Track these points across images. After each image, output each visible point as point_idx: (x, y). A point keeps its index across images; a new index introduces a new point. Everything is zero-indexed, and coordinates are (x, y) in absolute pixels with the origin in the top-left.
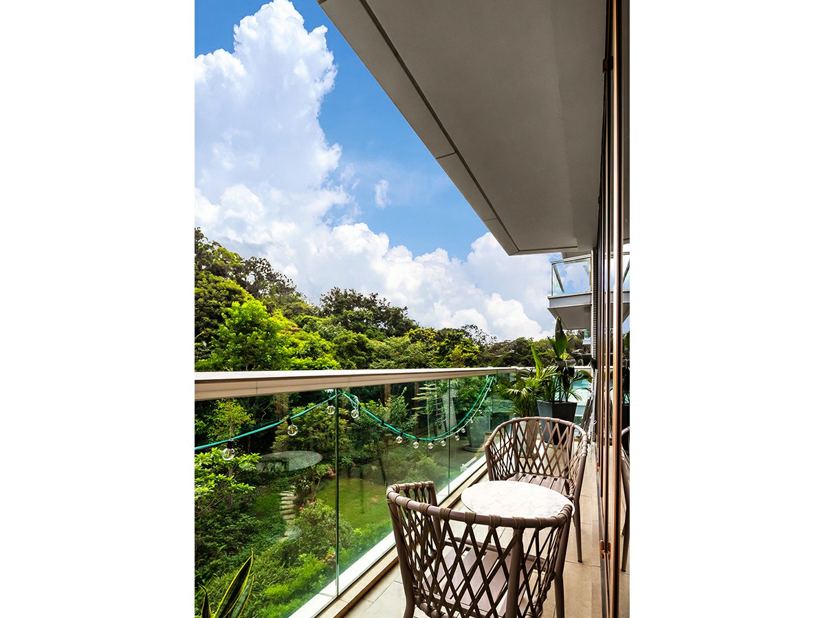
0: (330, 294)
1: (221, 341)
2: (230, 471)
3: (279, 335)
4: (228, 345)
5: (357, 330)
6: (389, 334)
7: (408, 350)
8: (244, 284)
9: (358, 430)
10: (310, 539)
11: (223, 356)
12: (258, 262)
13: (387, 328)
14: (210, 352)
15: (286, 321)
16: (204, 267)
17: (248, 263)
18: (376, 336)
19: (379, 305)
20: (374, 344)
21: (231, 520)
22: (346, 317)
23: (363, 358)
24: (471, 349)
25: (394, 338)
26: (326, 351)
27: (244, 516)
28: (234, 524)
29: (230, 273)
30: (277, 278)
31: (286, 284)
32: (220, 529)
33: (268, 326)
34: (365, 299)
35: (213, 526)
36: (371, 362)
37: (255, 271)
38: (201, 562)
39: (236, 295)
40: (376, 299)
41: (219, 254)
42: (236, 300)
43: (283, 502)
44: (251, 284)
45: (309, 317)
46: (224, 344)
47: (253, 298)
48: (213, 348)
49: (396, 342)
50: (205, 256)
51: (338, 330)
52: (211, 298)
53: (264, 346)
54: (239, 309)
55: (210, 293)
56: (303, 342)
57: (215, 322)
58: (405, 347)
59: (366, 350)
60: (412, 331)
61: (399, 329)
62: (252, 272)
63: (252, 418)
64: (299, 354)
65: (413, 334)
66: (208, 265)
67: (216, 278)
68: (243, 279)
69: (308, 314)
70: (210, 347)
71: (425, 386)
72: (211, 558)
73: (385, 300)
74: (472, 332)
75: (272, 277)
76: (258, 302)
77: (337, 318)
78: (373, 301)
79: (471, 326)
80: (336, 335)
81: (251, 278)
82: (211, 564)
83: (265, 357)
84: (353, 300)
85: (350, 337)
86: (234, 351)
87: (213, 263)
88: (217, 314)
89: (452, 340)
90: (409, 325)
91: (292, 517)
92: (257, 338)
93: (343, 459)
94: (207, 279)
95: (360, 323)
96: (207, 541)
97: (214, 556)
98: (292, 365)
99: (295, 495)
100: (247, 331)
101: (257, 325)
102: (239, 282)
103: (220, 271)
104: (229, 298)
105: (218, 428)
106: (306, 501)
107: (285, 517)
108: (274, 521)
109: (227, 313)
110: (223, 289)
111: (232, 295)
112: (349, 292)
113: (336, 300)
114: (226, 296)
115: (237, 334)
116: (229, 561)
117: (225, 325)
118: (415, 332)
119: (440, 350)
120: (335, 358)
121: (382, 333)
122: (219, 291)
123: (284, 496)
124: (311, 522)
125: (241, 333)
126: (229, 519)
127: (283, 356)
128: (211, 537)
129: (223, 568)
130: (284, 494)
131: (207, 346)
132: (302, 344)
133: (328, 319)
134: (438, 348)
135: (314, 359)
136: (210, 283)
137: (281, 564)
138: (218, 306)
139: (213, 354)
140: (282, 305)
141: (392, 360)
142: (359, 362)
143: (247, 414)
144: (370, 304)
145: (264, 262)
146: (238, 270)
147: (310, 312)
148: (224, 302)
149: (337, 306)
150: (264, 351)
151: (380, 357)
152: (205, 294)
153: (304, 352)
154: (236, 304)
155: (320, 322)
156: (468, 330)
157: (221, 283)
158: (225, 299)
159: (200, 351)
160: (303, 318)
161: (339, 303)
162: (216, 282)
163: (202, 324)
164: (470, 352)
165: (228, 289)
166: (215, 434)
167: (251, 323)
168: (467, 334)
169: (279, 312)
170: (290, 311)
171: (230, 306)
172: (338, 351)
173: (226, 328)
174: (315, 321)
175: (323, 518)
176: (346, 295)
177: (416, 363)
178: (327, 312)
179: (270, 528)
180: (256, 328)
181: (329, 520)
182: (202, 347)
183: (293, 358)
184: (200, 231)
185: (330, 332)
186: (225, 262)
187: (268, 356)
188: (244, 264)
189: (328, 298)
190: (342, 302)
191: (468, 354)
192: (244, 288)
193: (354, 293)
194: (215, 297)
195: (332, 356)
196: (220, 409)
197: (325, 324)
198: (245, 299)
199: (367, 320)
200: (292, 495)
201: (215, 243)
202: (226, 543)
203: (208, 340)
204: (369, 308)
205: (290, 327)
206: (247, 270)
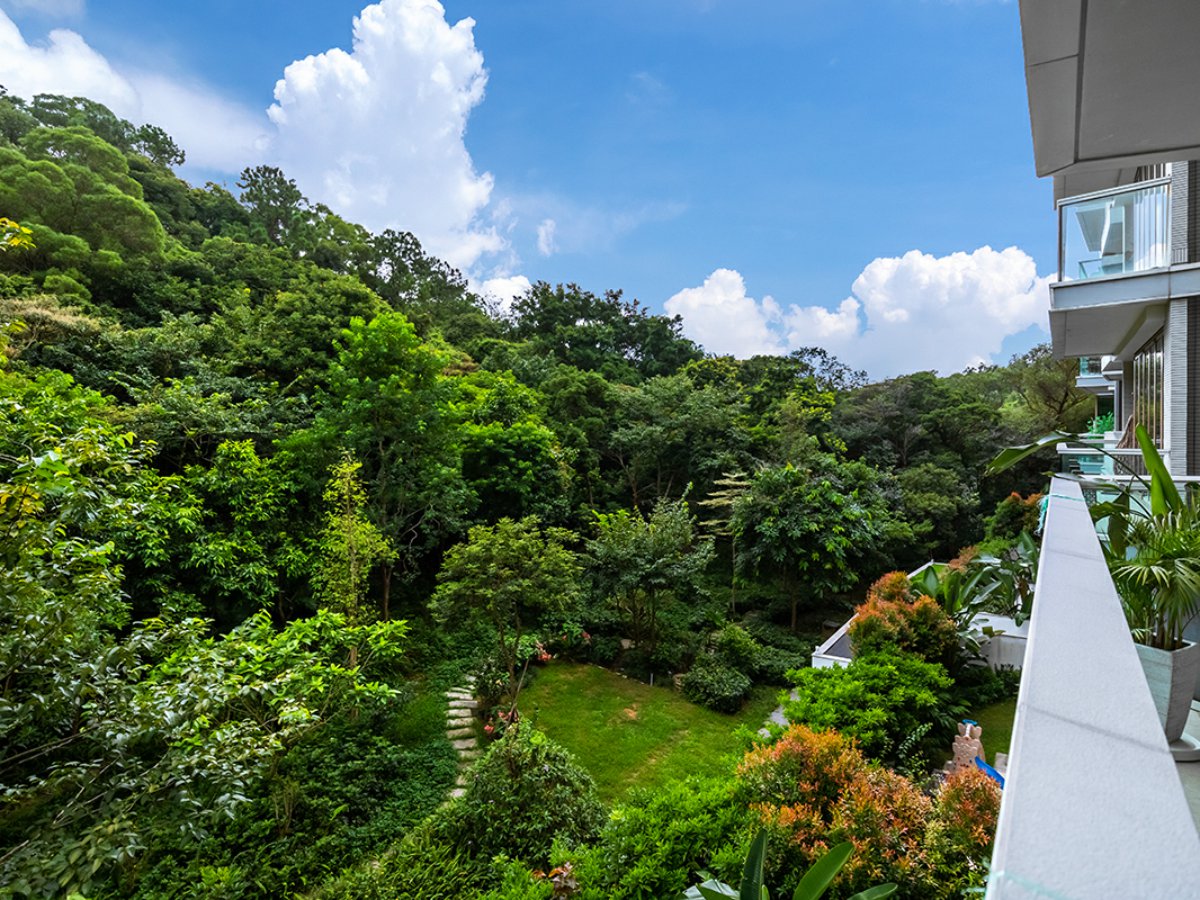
0: (530, 295)
1: (333, 394)
2: (354, 654)
3: (440, 379)
4: (344, 403)
5: (585, 364)
6: (646, 372)
7: (689, 402)
8: (373, 282)
9: (597, 569)
10: (509, 805)
11: (337, 423)
12: (397, 240)
13: (640, 358)
14: (312, 416)
15: (452, 351)
16: (302, 254)
17: (379, 241)
18: (621, 375)
19: (623, 313)
20: (619, 390)
21: (355, 749)
22: (562, 338)
23: (598, 420)
24: (819, 399)
25: (659, 379)
26: (528, 409)
27: (381, 741)
28: (362, 758)
29: (349, 263)
30: (433, 269)
31: (449, 278)
32: (335, 769)
33: (419, 361)
34: (598, 302)
35: (323, 761)
36: (615, 428)
37: (392, 256)
38: (299, 838)
39: (360, 304)
40: (620, 300)
41: (329, 229)
42: (357, 314)
43: (453, 712)
44: (386, 281)
45: (492, 340)
46: (337, 400)
47: (389, 307)
48: (319, 408)
49: (664, 386)
50: (304, 233)
51: (548, 364)
52: (313, 312)
53: (412, 402)
54: (363, 331)
55: (312, 300)
56: (486, 392)
57: (322, 355)
58: (681, 397)
59: (603, 405)
60: (692, 364)
61: (666, 360)
62: (387, 260)
63: (391, 547)
64: (476, 415)
65: (695, 370)
66: (308, 250)
67: (323, 272)
68: (372, 272)
69: (490, 336)
70: (314, 405)
71: (726, 477)
72: (318, 831)
73: (636, 303)
74: (816, 362)
75: (422, 266)
76: (397, 315)
77: (545, 342)
78: (613, 306)
79: (814, 352)
80: (545, 375)
81: (385, 271)
82: (319, 843)
83: (415, 423)
84: (576, 306)
85: (573, 379)
86: (357, 413)
87: (318, 245)
88: (324, 341)
89: (777, 381)
90: (685, 352)
91: (471, 746)
92: (399, 387)
93: (565, 625)
94: (308, 276)
95: (589, 351)
96: (312, 793)
97: (324, 827)
98: (465, 439)
99: (474, 696)
100: (380, 374)
101: (398, 362)
102: (365, 278)
103: (329, 260)
104: (346, 311)
105: (330, 566)
106: (496, 712)
107: (458, 745)
108: (437, 753)
109: (342, 340)
110: (336, 294)
111: (351, 304)
112: (566, 291)
113: (543, 305)
114: (341, 306)
115: (361, 380)
116: (351, 839)
117: (339, 361)
118: (700, 367)
119: (752, 403)
120: (545, 423)
121: (632, 369)
122: (328, 296)
123: (454, 699)
124: (511, 768)
125: (368, 379)
126: (352, 748)
127: (449, 420)
128: (319, 785)
129: (340, 854)
130: (454, 695)
131: (309, 402)
132: (482, 395)
133: (527, 343)
134: (748, 399)
135: (507, 425)
136: (311, 281)
137: (453, 854)
138: (327, 327)
139: (319, 419)
140: (442, 319)
141: (658, 424)
142: (591, 430)
143: (383, 540)
144: (608, 311)
145: (408, 238)
146: (362, 255)
147: (493, 330)
148: (338, 318)
149: (545, 318)
150: (414, 411)
151: (631, 419)
152: (303, 304)
153: (486, 411)
154: (357, 321)
155: (514, 349)
156: (805, 359)
157: (332, 282)
158: (339, 312)
159: (296, 413)
160: (481, 343)
161: (548, 312)
162: (323, 280)
163: (300, 361)
164: (816, 406)
165: (345, 293)
166: (325, 577)
167: (387, 357)
168: (805, 368)
169: (436, 333)
170: (457, 331)
171: (346, 325)
172: (550, 406)
173: (341, 368)
174: (505, 349)
175: (534, 761)
176: (561, 296)
177: (705, 429)
178: (525, 332)
179: (429, 769)
180: (397, 367)
181: (546, 767)
182: (300, 406)
183: (467, 424)
184: (294, 187)
185: (533, 370)
186: (339, 242)
187: (420, 422)
188: (373, 245)
189: (527, 304)
190: (555, 311)
191: (812, 410)
192: (374, 290)
193: (576, 292)
194: (321, 308)
195: (539, 419)
196: (333, 529)
197: (522, 354)
198: (375, 311)
199: (603, 344)
200: (468, 696)
201: (321, 208)
202: (347, 800)
203: (310, 392)
204: (606, 320)
205: (458, 361)
206: (378, 255)
